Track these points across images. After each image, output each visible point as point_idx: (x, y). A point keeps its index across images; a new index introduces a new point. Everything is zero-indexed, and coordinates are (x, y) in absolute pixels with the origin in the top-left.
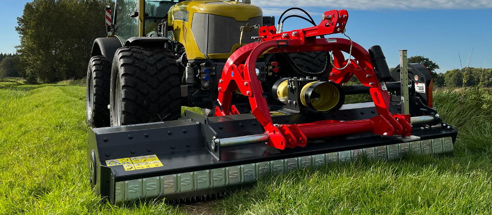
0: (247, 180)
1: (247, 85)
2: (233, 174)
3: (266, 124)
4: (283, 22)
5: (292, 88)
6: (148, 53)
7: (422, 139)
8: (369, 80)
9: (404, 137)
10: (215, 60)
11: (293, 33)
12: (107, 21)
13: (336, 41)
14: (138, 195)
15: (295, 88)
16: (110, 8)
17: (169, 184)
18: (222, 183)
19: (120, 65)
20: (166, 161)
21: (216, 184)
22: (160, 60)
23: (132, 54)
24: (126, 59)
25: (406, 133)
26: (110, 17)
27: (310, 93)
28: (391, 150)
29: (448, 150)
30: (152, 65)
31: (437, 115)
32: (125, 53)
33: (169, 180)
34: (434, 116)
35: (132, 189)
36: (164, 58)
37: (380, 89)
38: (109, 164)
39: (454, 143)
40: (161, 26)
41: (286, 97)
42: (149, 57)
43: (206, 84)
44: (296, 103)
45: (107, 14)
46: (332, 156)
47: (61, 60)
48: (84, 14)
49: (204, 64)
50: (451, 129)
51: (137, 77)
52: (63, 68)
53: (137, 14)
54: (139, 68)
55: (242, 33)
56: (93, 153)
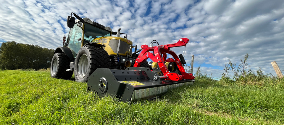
1: (158, 59)
3: (165, 72)
10: (120, 55)
11: (164, 46)
19: (88, 51)
20: (145, 83)
24: (91, 49)
35: (137, 94)
37: (182, 67)
43: (117, 63)
47: (16, 63)
48: (28, 49)
49: (117, 56)
51: (96, 56)
52: (17, 65)
53: (80, 39)
54: (97, 53)
55: (130, 48)
56: (104, 79)
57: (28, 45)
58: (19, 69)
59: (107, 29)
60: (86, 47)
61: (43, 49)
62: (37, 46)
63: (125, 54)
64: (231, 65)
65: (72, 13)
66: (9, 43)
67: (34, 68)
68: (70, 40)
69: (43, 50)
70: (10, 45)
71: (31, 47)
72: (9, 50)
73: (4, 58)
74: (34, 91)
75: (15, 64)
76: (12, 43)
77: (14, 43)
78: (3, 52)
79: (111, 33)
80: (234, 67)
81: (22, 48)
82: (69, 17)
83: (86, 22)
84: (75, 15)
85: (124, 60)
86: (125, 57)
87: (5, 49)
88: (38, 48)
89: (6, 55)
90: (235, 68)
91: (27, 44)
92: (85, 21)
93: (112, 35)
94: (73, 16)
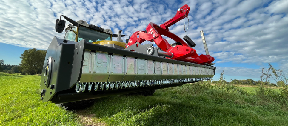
52: (36, 71)
59: (107, 32)
64: (274, 72)
65: (62, 16)
66: (31, 50)
70: (31, 52)
72: (30, 57)
73: (25, 64)
75: (34, 69)
76: (33, 50)
77: (35, 50)
78: (25, 59)
80: (279, 75)
81: (41, 54)
82: (57, 20)
83: (80, 25)
84: (65, 17)
87: (27, 56)
89: (27, 61)
90: (281, 76)
93: (112, 37)
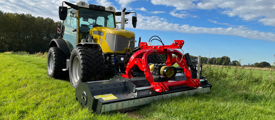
0: (146, 103)
1: (144, 67)
2: (142, 101)
3: (151, 82)
4: (151, 41)
5: (156, 68)
6: (91, 50)
7: (203, 88)
8: (184, 66)
9: (197, 87)
10: (117, 54)
11: (159, 47)
12: (58, 32)
13: (173, 51)
14: (110, 110)
15: (158, 68)
16: (59, 26)
17: (120, 105)
18: (138, 105)
19: (80, 54)
21: (136, 105)
22: (96, 53)
23: (84, 50)
24: (82, 52)
25: (198, 86)
26: (59, 30)
27: (165, 71)
28: (192, 92)
29: (209, 92)
30: (93, 55)
31: (206, 79)
32: (81, 49)
33: (120, 104)
34: (205, 79)
35: (108, 107)
36: (97, 52)
37: (188, 70)
38: (97, 97)
39: (210, 89)
40: (88, 37)
41: (152, 71)
42: (91, 51)
44: (157, 74)
45: (58, 28)
46: (173, 94)
49: (113, 55)
50: (210, 84)
51: (88, 60)
53: (75, 30)
54: (88, 56)
55: (129, 43)
56: (85, 93)
57: (18, 14)
58: (9, 51)
59: (108, 11)
60: (78, 49)
61: (36, 18)
62: (28, 15)
63: (123, 52)
67: (27, 51)
68: (65, 29)
69: (36, 20)
71: (21, 16)
74: (34, 97)
79: (115, 14)
82: (60, 8)
83: (80, 8)
84: (67, 3)
85: (122, 59)
86: (123, 55)
88: (30, 18)
91: (16, 13)
92: (80, 5)
93: (116, 16)
94: (65, 5)
